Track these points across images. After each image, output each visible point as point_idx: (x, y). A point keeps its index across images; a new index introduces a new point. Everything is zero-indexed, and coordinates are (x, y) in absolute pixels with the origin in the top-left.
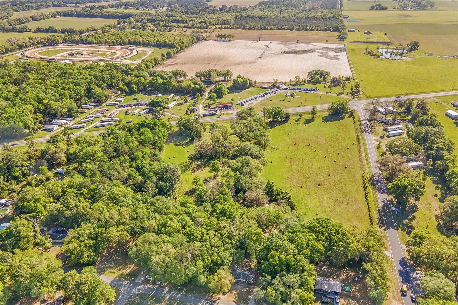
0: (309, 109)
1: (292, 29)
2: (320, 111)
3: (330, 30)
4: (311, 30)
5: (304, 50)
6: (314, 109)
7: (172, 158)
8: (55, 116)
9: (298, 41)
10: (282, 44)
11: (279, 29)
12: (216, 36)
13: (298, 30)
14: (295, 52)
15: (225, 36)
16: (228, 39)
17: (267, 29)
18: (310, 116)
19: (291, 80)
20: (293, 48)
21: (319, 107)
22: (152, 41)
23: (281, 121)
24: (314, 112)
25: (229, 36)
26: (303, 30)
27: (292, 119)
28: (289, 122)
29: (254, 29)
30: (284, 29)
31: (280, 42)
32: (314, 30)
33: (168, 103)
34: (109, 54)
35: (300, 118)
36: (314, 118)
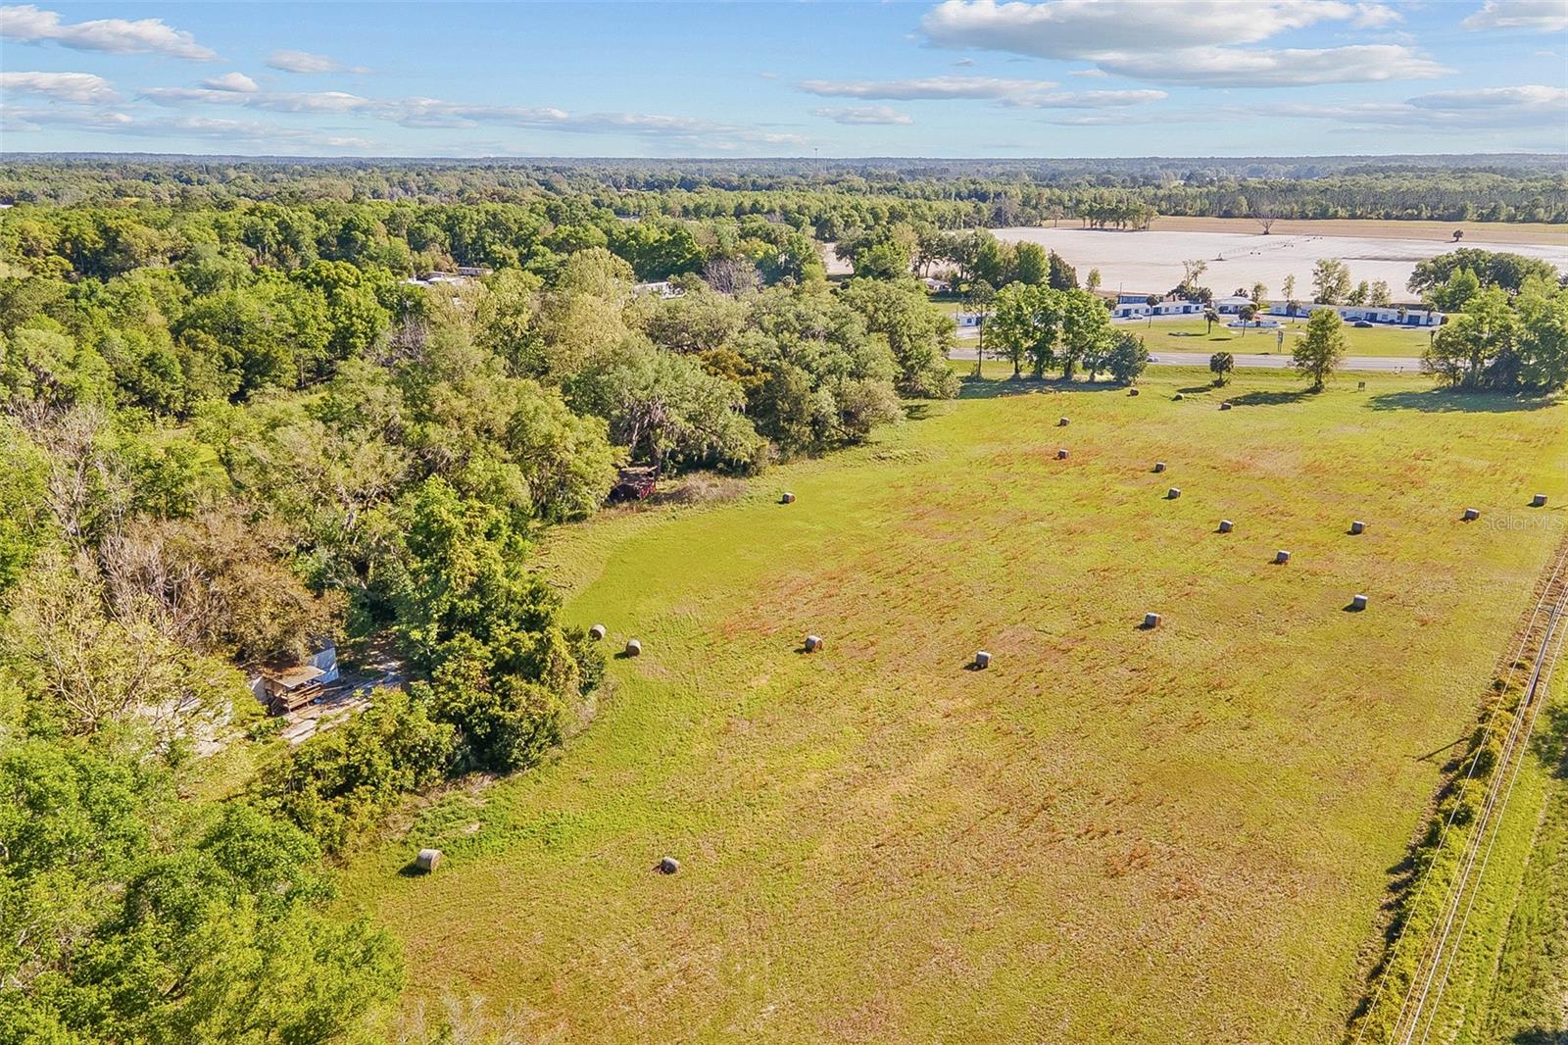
9: (1458, 236)
16: (1129, 225)
28: (1129, 391)
35: (1219, 384)
36: (1315, 390)
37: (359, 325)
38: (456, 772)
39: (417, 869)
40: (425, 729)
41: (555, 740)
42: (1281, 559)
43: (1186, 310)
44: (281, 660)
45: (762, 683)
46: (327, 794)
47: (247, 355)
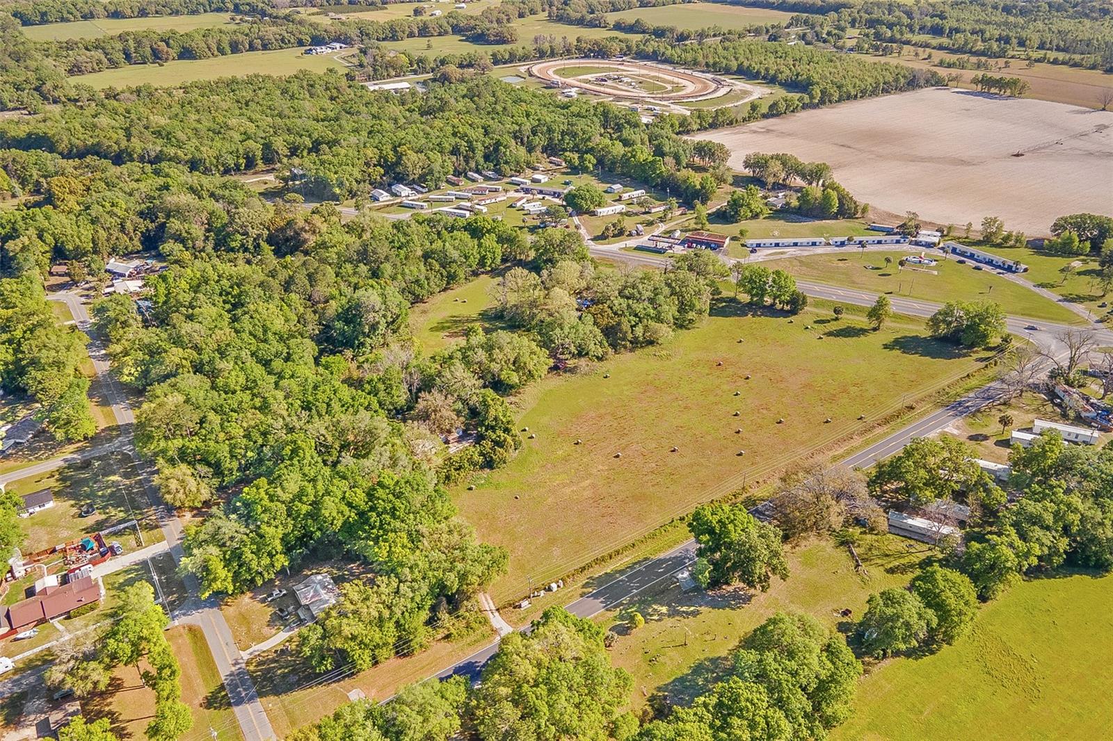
0: (868, 300)
2: (897, 317)
6: (881, 304)
7: (459, 302)
8: (400, 179)
12: (975, 81)
15: (1000, 84)
16: (1008, 92)
18: (861, 321)
19: (970, 224)
21: (894, 305)
22: (786, 74)
23: (782, 309)
24: (876, 313)
25: (1012, 84)
27: (808, 314)
28: (792, 318)
33: (599, 205)
34: (670, 88)
35: (837, 319)
36: (875, 329)
37: (489, 255)
38: (482, 468)
39: (470, 489)
40: (476, 458)
41: (505, 463)
42: (738, 432)
43: (898, 242)
44: (449, 432)
45: (560, 452)
46: (456, 470)
47: (449, 272)
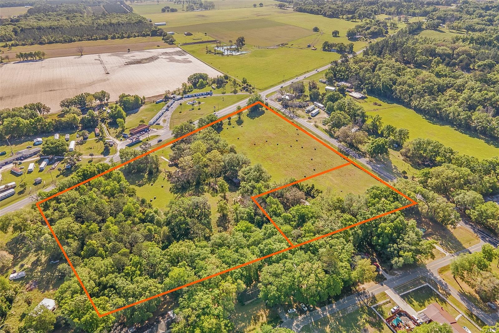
1: (106, 38)
3: (149, 35)
4: (128, 37)
5: (146, 58)
9: (129, 50)
10: (113, 55)
11: (89, 40)
12: (18, 56)
13: (113, 38)
14: (139, 62)
15: (31, 55)
16: (38, 58)
17: (75, 41)
20: (132, 58)
25: (37, 54)
26: (118, 38)
28: (225, 128)
29: (57, 42)
30: (96, 39)
31: (110, 54)
32: (131, 37)
36: (240, 118)
